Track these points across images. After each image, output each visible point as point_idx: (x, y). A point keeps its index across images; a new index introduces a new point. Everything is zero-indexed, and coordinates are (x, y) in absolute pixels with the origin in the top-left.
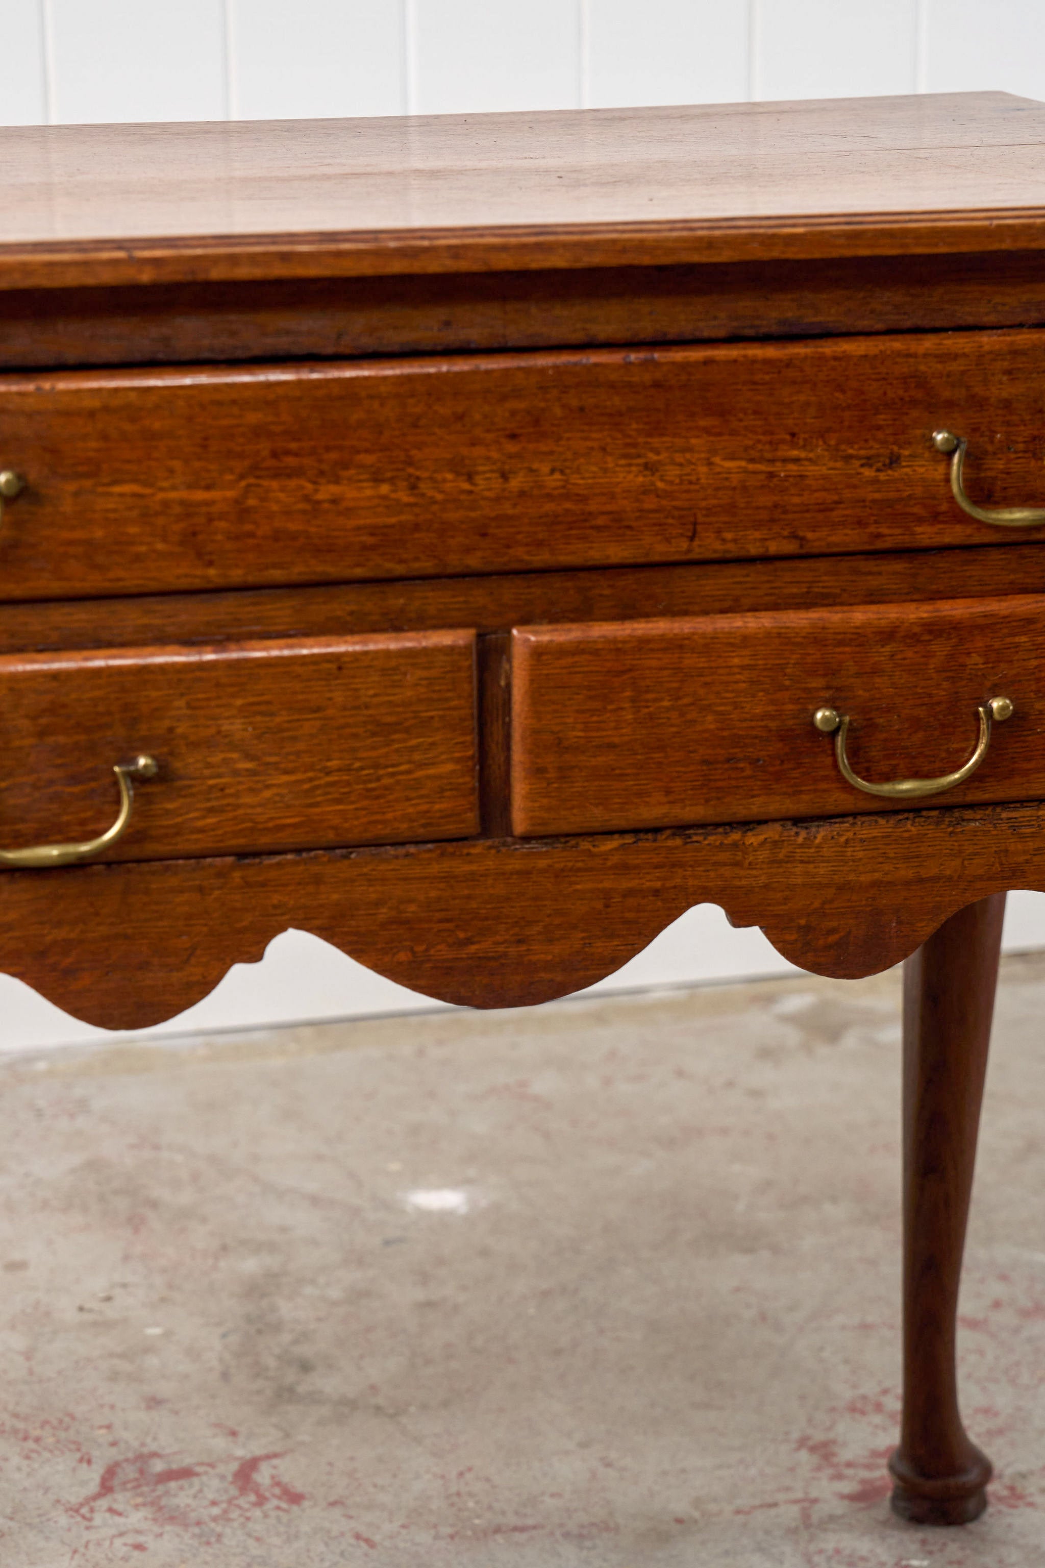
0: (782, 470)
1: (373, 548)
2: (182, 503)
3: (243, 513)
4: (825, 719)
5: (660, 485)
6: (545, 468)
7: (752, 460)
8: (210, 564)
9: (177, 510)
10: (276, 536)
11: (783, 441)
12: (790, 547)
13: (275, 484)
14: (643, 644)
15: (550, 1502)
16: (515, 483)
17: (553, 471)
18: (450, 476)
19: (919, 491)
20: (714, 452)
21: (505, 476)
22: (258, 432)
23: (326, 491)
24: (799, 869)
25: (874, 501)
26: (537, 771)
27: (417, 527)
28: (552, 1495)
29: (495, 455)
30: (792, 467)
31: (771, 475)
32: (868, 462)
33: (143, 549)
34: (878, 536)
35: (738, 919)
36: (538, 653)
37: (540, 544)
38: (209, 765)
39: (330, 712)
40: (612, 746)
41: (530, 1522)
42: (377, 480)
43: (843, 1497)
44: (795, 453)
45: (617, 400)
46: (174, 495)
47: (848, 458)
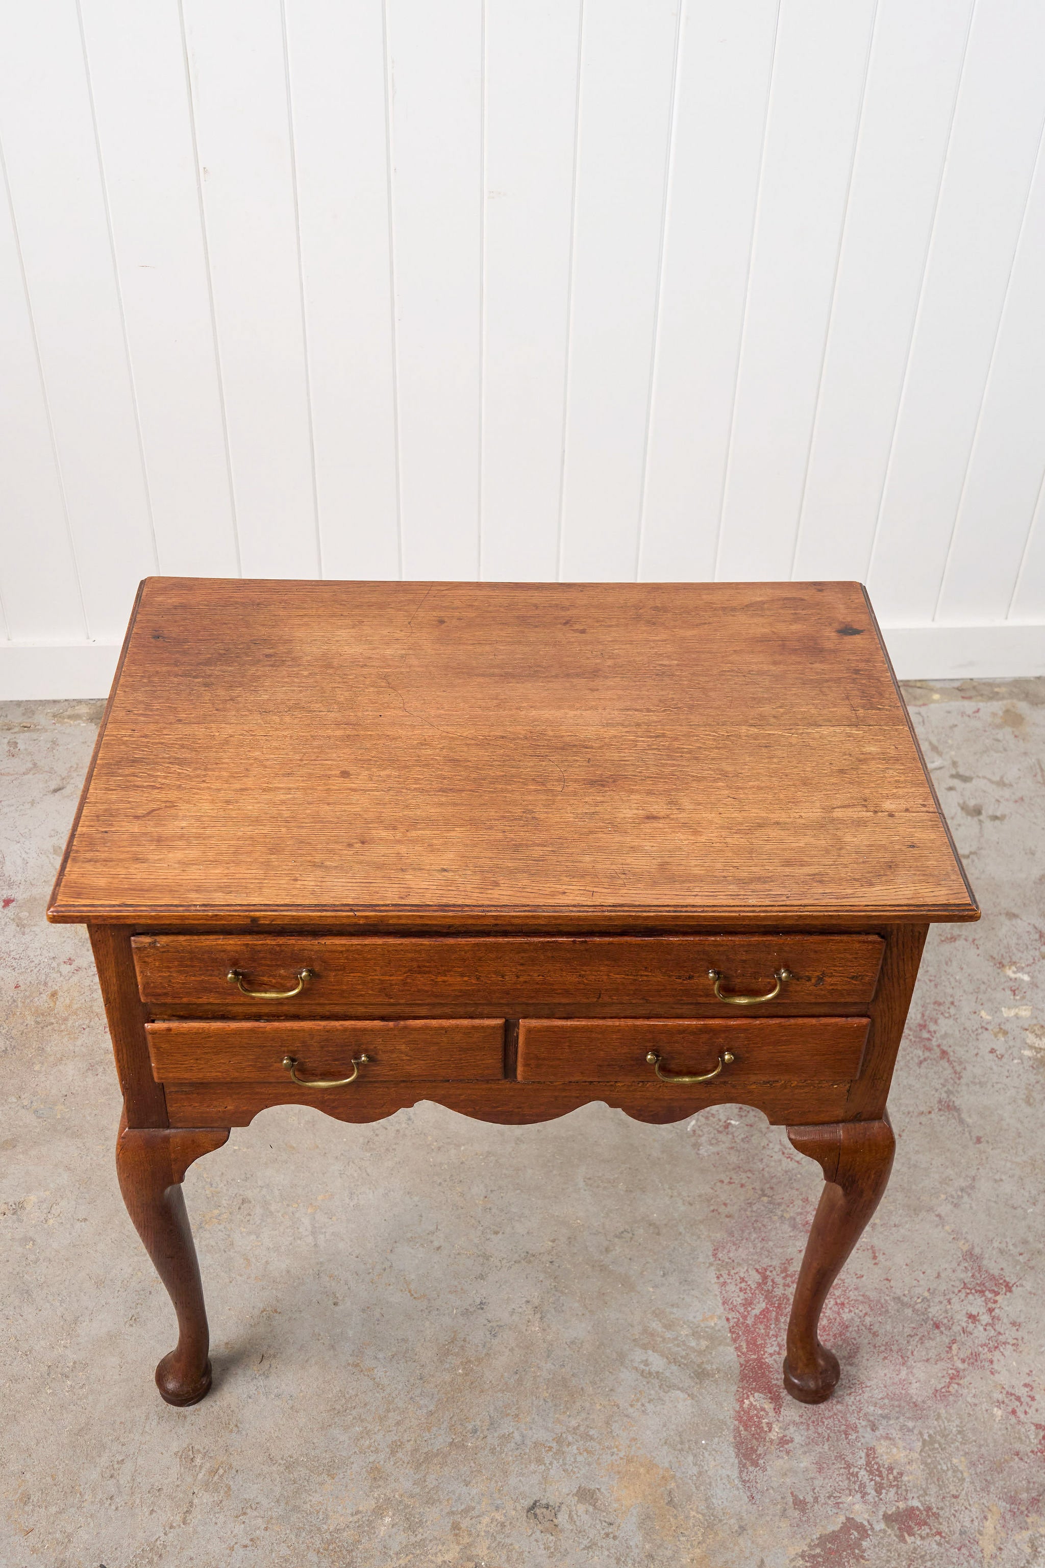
0: (640, 979)
1: (460, 996)
2: (379, 980)
3: (405, 984)
4: (650, 1059)
5: (585, 981)
6: (536, 975)
7: (627, 975)
8: (391, 998)
9: (377, 981)
10: (419, 991)
11: (641, 970)
12: (642, 1002)
13: (419, 976)
14: (575, 1029)
16: (522, 979)
17: (539, 976)
18: (494, 976)
19: (701, 987)
20: (610, 972)
21: (518, 977)
22: (412, 960)
23: (440, 979)
24: (639, 1093)
25: (680, 989)
26: (526, 1065)
27: (479, 991)
29: (514, 970)
30: (645, 978)
31: (636, 980)
32: (679, 977)
33: (363, 993)
35: (612, 1105)
36: (529, 1031)
37: (532, 997)
38: (391, 1058)
39: (442, 1045)
40: (560, 1059)
42: (462, 975)
44: (647, 973)
45: (568, 955)
46: (376, 977)
47: (670, 976)
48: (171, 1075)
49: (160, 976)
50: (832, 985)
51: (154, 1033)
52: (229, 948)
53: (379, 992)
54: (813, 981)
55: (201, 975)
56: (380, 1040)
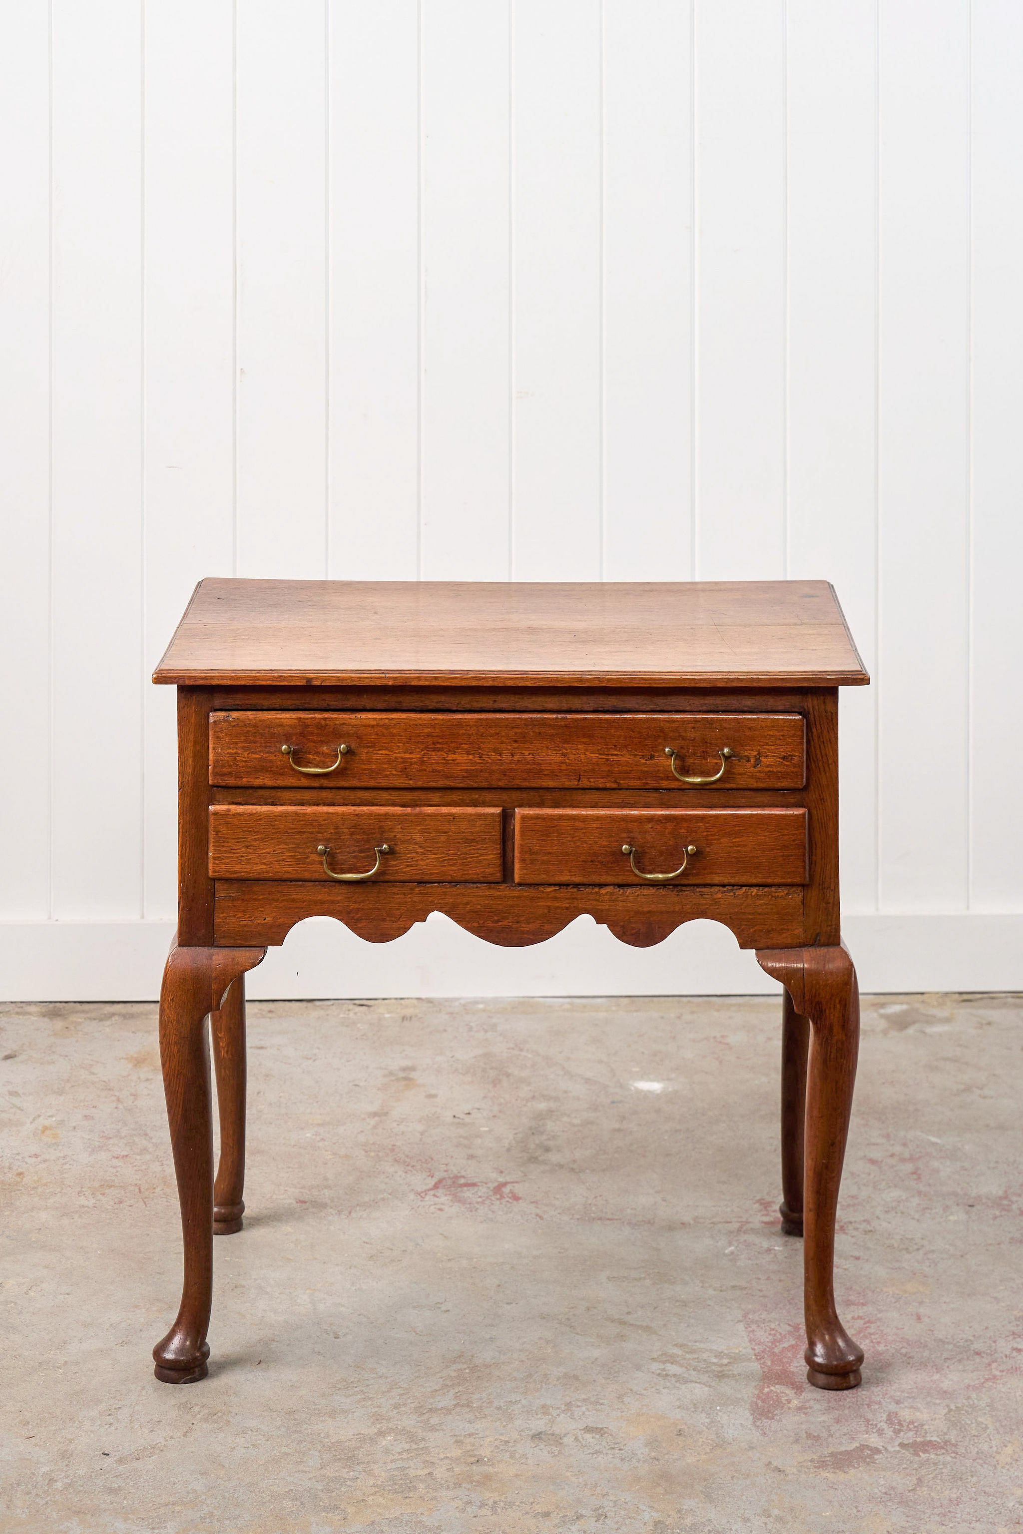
0: (611, 758)
1: (467, 777)
2: (402, 758)
3: (423, 762)
4: (626, 849)
5: (567, 761)
6: (527, 753)
7: (600, 754)
8: (411, 779)
9: (400, 760)
10: (434, 771)
11: (611, 748)
12: (614, 786)
13: (433, 753)
14: (561, 817)
15: (629, 1211)
16: (516, 758)
17: (529, 754)
18: (493, 754)
19: (659, 768)
20: (586, 750)
21: (513, 756)
22: (429, 735)
23: (451, 757)
24: (620, 903)
25: (645, 771)
26: (523, 860)
27: (481, 771)
28: (632, 1209)
29: (509, 747)
30: (615, 757)
31: (608, 760)
32: (643, 757)
33: (388, 773)
34: (647, 783)
35: (598, 921)
36: (524, 818)
37: (525, 779)
38: (407, 849)
39: (450, 834)
40: (550, 853)
41: (616, 1217)
42: (468, 754)
43: (763, 1222)
44: (616, 752)
45: (552, 731)
46: (399, 755)
47: (635, 755)
48: (223, 866)
49: (228, 753)
50: (768, 766)
51: (216, 813)
52: (285, 722)
53: (401, 772)
54: (752, 760)
55: (260, 752)
56: (399, 827)
